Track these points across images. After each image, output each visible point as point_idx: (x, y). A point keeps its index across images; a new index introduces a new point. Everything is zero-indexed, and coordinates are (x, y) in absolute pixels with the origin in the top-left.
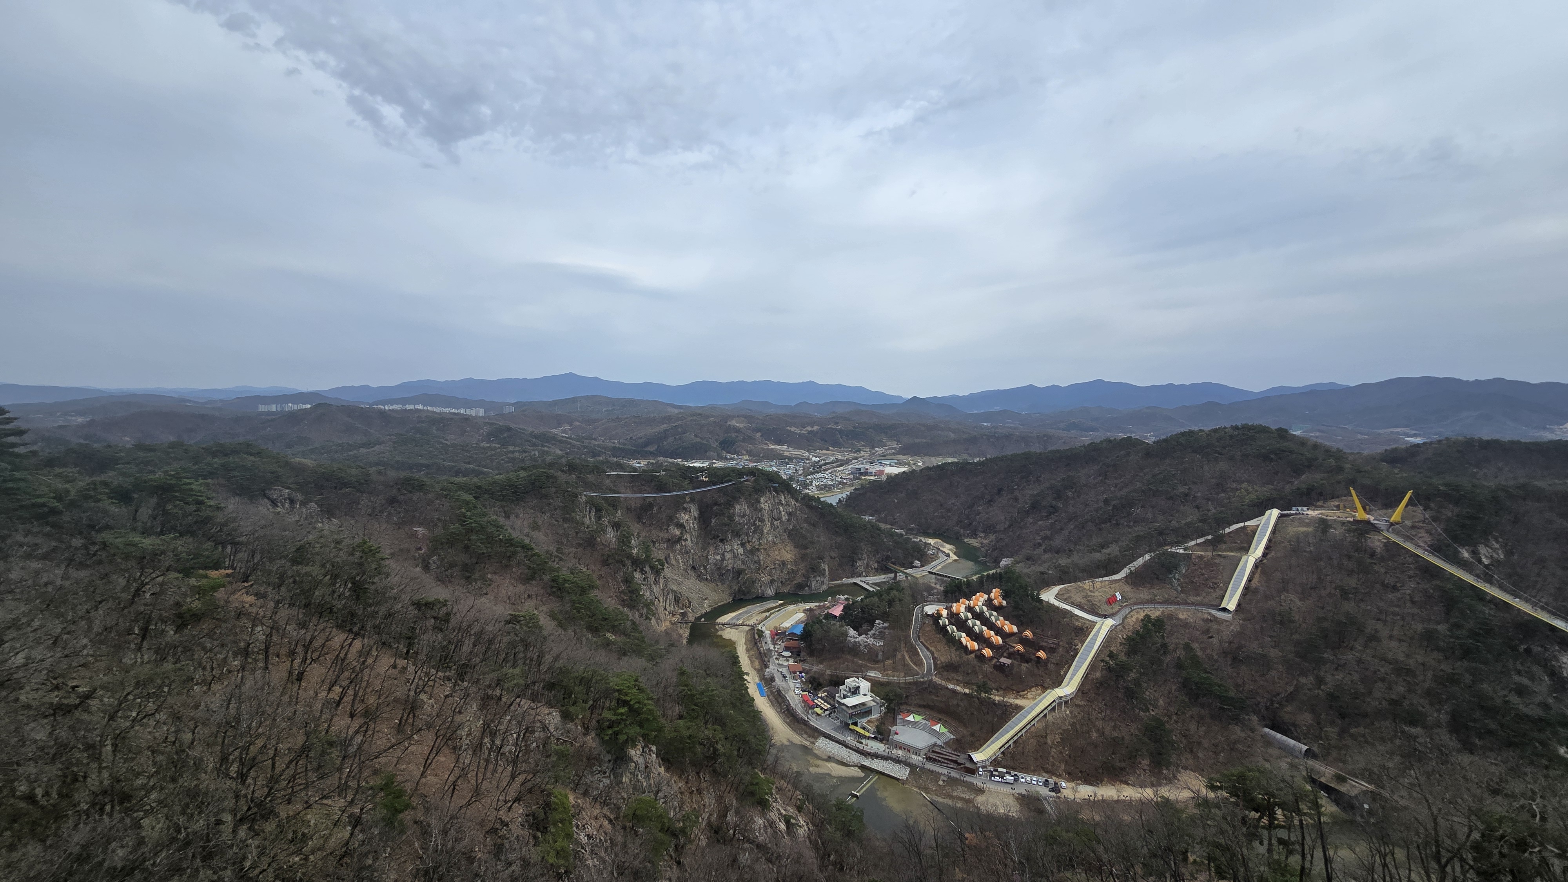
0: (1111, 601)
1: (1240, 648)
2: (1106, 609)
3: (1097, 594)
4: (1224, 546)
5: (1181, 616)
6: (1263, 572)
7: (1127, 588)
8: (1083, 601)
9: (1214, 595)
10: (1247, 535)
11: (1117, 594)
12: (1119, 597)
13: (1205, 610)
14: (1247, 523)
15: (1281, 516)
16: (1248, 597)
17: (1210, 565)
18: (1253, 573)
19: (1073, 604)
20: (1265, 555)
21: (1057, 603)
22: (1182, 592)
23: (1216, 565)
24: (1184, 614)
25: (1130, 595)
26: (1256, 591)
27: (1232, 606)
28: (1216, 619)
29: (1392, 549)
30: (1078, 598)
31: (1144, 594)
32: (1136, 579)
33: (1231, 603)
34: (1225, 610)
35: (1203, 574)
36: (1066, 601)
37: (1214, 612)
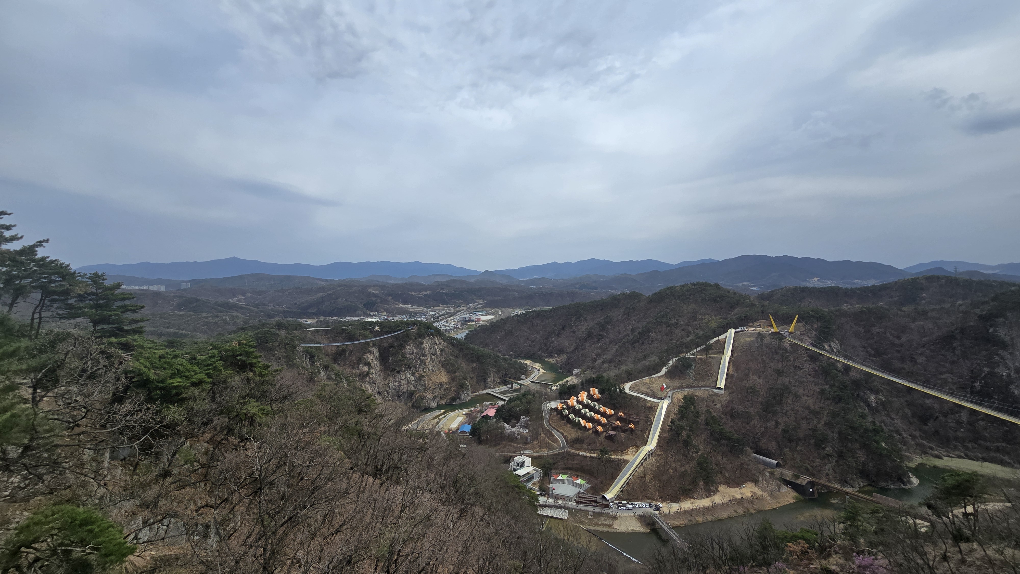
0: (662, 389)
1: (733, 409)
2: (660, 394)
3: (654, 385)
4: (711, 352)
5: (697, 394)
6: (733, 365)
7: (667, 381)
8: (647, 391)
9: (712, 380)
10: (720, 344)
11: (664, 384)
12: (665, 387)
13: (710, 389)
14: (720, 337)
15: (736, 332)
16: (729, 380)
17: (705, 362)
18: (729, 366)
19: (642, 393)
20: (732, 355)
21: (632, 393)
22: (695, 380)
23: (710, 363)
24: (699, 393)
25: (669, 384)
26: (732, 376)
27: (722, 386)
28: (716, 394)
29: (793, 345)
30: (644, 389)
31: (677, 383)
32: (670, 374)
33: (722, 383)
34: (719, 388)
35: (704, 369)
36: (637, 391)
37: (714, 390)
